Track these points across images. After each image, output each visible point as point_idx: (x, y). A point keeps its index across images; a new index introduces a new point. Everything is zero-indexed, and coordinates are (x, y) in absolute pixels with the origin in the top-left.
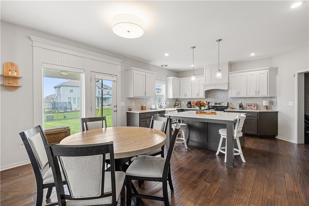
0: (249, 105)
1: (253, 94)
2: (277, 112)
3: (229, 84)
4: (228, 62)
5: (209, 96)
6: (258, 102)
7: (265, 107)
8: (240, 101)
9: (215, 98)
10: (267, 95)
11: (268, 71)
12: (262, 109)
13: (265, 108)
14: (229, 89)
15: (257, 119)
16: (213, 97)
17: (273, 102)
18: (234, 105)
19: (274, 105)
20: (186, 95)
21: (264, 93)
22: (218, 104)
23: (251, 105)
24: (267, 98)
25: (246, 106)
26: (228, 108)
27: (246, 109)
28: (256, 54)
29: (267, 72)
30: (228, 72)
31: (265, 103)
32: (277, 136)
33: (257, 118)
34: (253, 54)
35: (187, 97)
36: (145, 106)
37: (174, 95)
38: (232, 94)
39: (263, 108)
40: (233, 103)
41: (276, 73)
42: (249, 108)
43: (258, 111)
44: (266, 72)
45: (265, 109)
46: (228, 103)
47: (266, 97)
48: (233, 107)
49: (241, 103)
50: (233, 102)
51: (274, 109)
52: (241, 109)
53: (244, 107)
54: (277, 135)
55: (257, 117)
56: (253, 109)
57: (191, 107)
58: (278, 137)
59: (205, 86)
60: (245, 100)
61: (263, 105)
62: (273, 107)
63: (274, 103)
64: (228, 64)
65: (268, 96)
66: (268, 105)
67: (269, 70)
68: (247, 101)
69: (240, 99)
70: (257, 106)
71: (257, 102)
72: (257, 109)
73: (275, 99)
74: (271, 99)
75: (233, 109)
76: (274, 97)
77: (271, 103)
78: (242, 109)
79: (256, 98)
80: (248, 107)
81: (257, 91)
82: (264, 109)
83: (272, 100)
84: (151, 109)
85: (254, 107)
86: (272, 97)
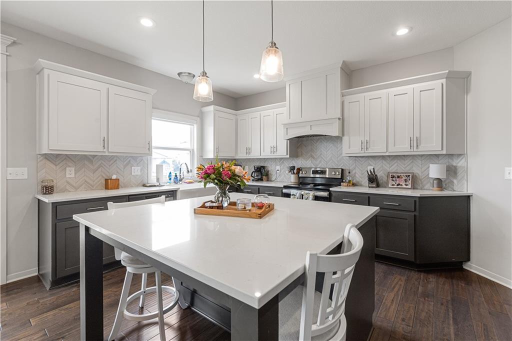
0: (393, 177)
1: (403, 147)
2: (468, 197)
3: (342, 120)
4: (342, 62)
5: (302, 155)
6: (416, 169)
7: (435, 182)
8: (371, 166)
9: (313, 158)
10: (442, 149)
11: (444, 81)
12: (425, 188)
13: (435, 185)
14: (343, 135)
15: (415, 215)
16: (309, 154)
17: (455, 167)
18: (356, 175)
19: (459, 178)
20: (248, 150)
21: (433, 144)
22: (320, 174)
23: (398, 177)
24: (440, 158)
25: (385, 179)
26: (342, 183)
27: (386, 186)
28: (411, 29)
29: (442, 84)
30: (342, 90)
31: (435, 171)
32: (469, 263)
33: (413, 214)
34: (402, 31)
35: (252, 156)
36: (114, 177)
37: (217, 150)
38: (351, 146)
39: (428, 186)
40: (354, 172)
41: (466, 89)
42: (393, 185)
43: (417, 193)
44: (438, 84)
45: (435, 188)
46: (342, 170)
47: (437, 156)
48: (354, 182)
49: (372, 170)
50: (355, 168)
51: (459, 189)
52: (373, 187)
53: (380, 182)
54: (469, 260)
55: (415, 210)
56: (404, 186)
57: (261, 180)
58: (470, 267)
59: (287, 127)
60: (384, 162)
61: (430, 176)
62: (455, 181)
63: (460, 172)
64: (341, 68)
65: (444, 152)
66: (443, 176)
67: (446, 78)
68: (388, 166)
69: (371, 161)
70: (414, 181)
71: (414, 168)
72: (414, 188)
73: (463, 160)
74: (450, 161)
75: (354, 185)
76: (460, 155)
77: (452, 171)
78: (374, 185)
79: (411, 158)
80: (391, 182)
81: (415, 139)
82: (433, 187)
83: (454, 164)
84: (144, 186)
85: (406, 181)
86: (452, 155)
